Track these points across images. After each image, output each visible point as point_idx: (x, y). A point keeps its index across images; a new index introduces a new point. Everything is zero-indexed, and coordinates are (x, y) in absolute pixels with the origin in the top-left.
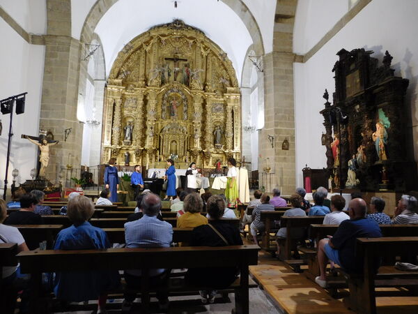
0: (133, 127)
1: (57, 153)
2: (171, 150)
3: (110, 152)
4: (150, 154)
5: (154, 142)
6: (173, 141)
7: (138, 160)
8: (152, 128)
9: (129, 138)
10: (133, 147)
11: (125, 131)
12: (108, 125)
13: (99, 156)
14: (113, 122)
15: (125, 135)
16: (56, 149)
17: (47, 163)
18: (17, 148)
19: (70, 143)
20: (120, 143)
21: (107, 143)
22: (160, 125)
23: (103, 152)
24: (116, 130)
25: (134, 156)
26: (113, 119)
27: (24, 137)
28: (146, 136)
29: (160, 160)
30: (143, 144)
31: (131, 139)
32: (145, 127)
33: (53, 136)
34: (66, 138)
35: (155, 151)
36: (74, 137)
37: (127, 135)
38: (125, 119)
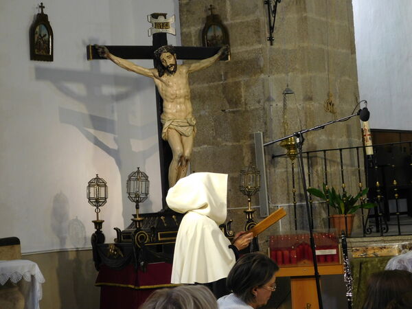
1: (250, 95)
16: (242, 79)
17: (189, 142)
18: (119, 98)
19: (289, 47)
27: (95, 52)
33: (225, 31)
34: (271, 29)
36: (304, 20)
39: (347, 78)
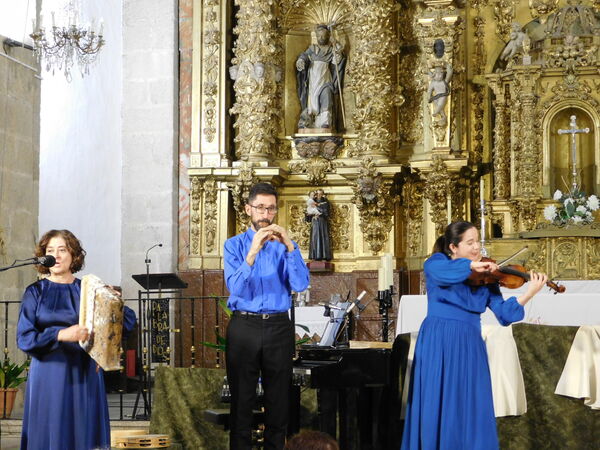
0: (345, 54)
2: (556, 171)
3: (223, 199)
4: (436, 198)
5: (461, 130)
6: (564, 115)
7: (376, 239)
8: (438, 49)
9: (324, 117)
10: (347, 163)
11: (302, 79)
12: (205, 56)
13: (168, 224)
14: (232, 38)
15: (304, 104)
20: (275, 150)
21: (208, 154)
22: (490, 28)
23: (187, 201)
24: (249, 75)
25: (355, 216)
26: (233, 21)
28: (412, 98)
29: (497, 231)
30: (400, 146)
31: (337, 125)
32: (409, 49)
35: (464, 184)
37: (313, 104)
38: (299, 12)
39: (25, 210)
